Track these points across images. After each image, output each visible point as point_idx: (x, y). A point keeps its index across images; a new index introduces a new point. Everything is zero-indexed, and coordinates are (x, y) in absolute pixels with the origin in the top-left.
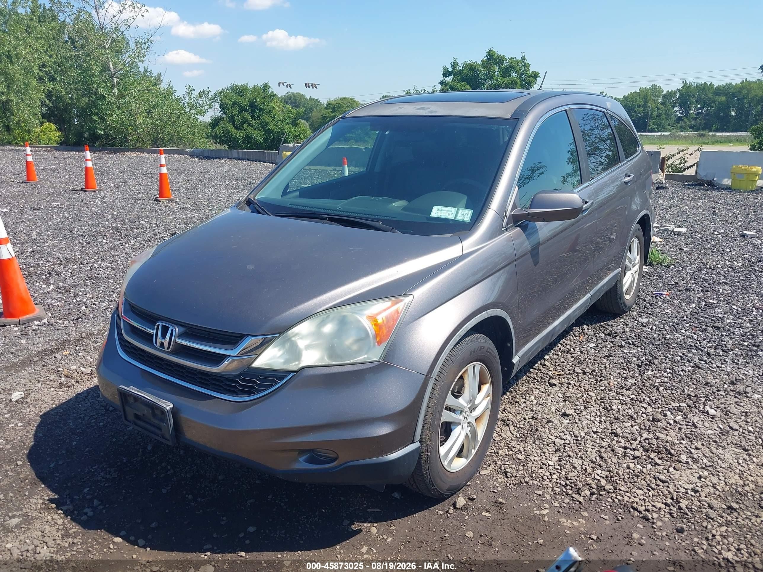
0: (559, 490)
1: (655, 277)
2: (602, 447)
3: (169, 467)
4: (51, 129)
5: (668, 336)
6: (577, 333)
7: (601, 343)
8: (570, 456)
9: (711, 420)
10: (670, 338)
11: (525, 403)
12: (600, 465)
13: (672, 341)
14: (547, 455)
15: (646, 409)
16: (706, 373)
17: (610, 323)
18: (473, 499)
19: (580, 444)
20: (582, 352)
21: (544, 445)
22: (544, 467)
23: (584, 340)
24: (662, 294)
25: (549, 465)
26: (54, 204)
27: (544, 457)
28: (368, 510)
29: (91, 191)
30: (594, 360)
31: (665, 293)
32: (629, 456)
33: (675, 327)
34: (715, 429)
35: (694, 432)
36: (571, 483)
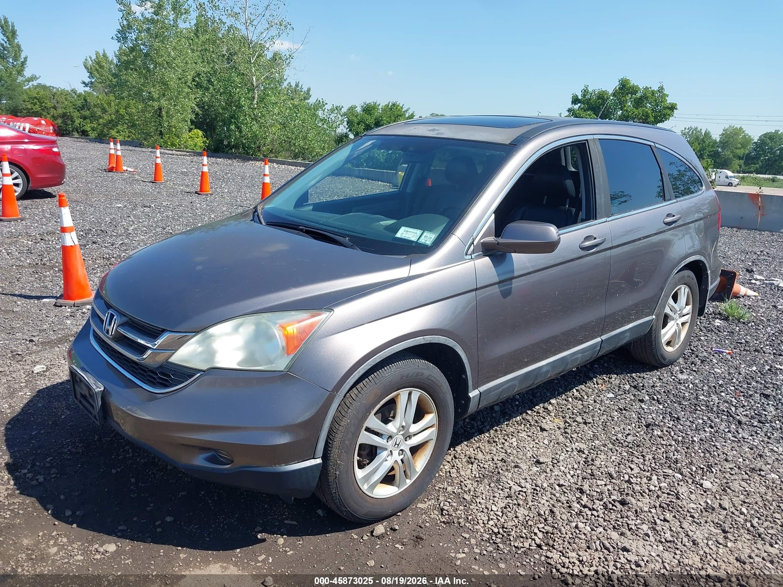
0: (488, 536)
1: (725, 333)
2: (560, 501)
3: (130, 451)
4: (198, 135)
5: (702, 397)
6: (600, 381)
7: (622, 395)
8: (519, 505)
9: (703, 493)
10: (703, 399)
11: (503, 444)
12: (546, 520)
13: (703, 403)
14: (496, 499)
15: (632, 469)
16: (725, 442)
17: (642, 375)
18: (395, 530)
19: (537, 494)
20: (595, 402)
21: (498, 489)
22: (485, 510)
23: (605, 389)
24: (723, 352)
25: (492, 510)
26: (164, 204)
27: (491, 501)
28: (285, 522)
29: (204, 195)
30: (604, 411)
31: (727, 351)
32: (583, 516)
33: (715, 388)
34: (699, 504)
35: (673, 502)
36: (505, 532)
